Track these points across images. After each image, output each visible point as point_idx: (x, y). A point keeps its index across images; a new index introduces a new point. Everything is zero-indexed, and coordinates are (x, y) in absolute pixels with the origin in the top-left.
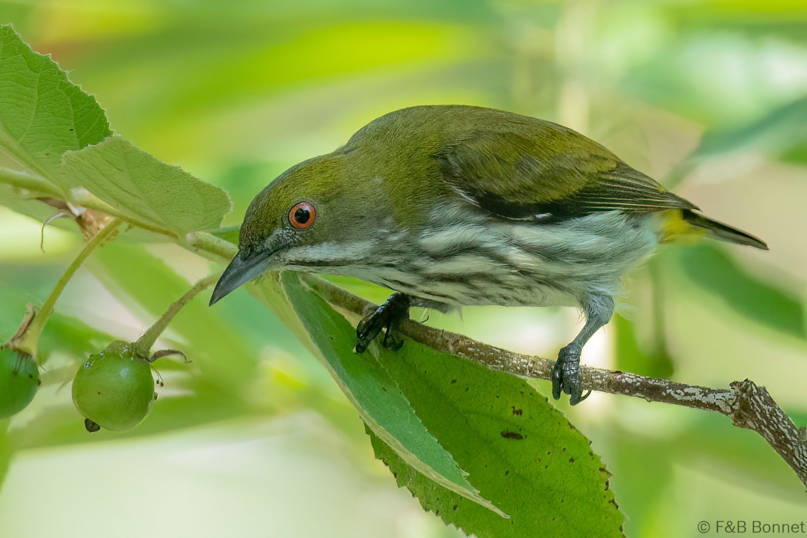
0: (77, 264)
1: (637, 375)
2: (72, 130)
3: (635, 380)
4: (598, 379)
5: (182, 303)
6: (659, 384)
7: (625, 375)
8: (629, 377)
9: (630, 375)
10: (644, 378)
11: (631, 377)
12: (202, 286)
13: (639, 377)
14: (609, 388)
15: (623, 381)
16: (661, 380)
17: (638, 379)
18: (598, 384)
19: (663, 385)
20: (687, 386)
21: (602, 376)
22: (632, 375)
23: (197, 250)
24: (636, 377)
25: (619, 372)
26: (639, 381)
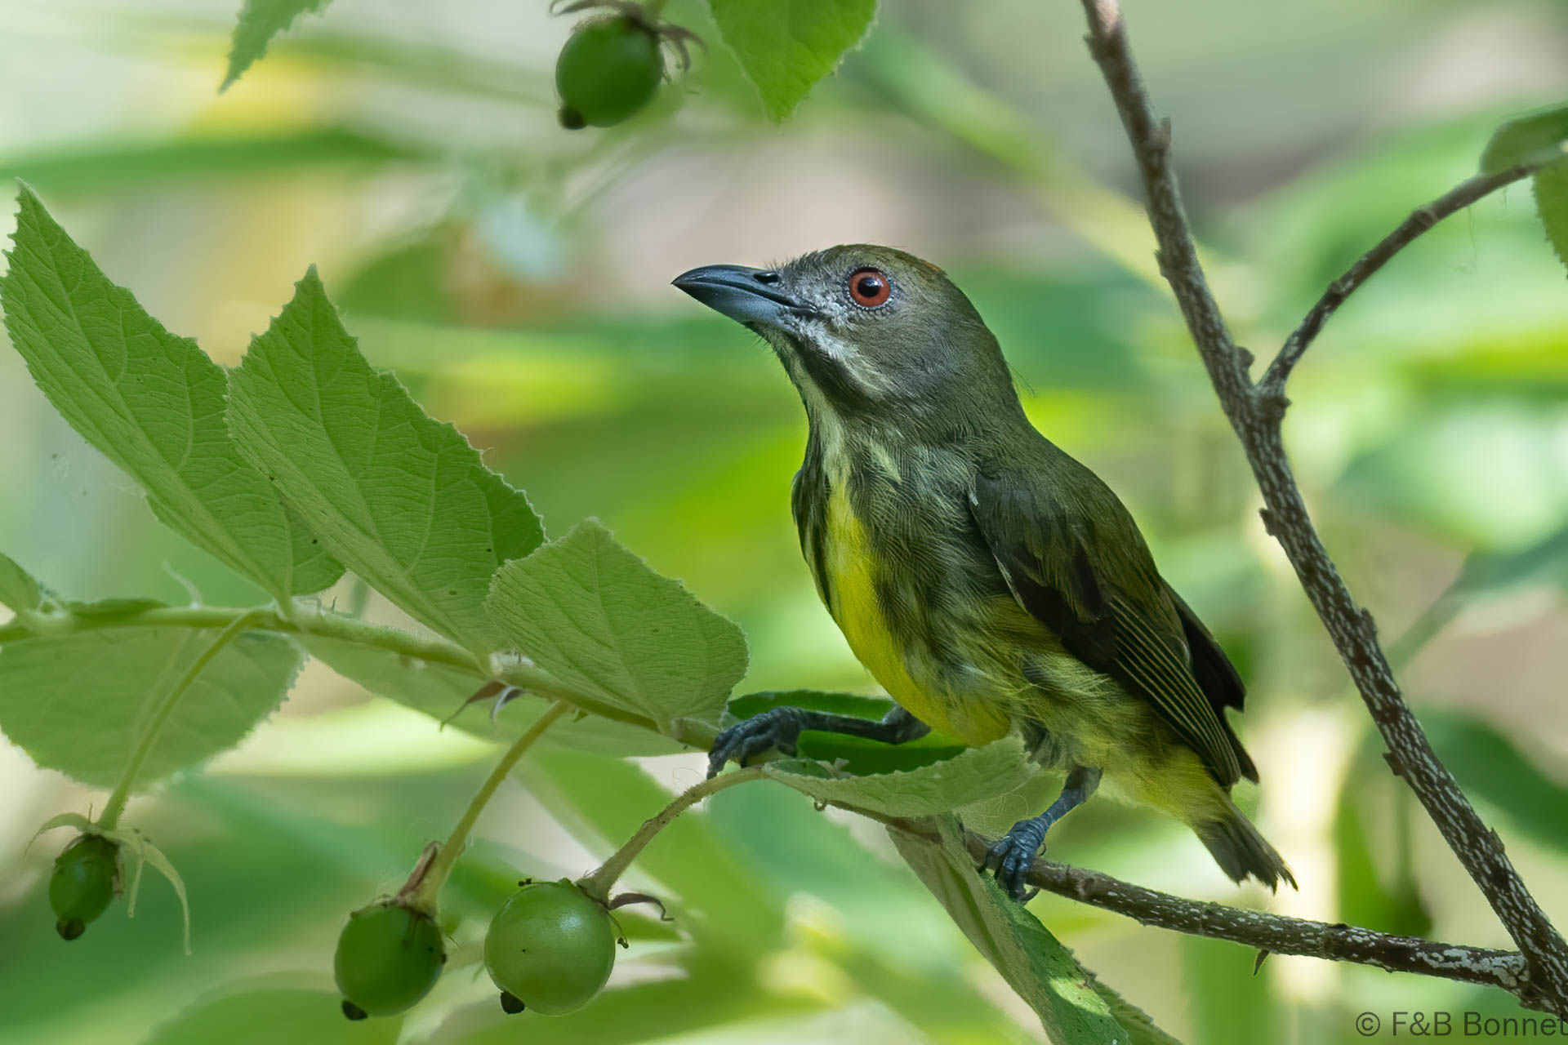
0: (500, 774)
1: (1371, 931)
2: (489, 550)
3: (1367, 938)
4: (1310, 937)
5: (662, 819)
6: (1404, 943)
7: (1352, 931)
8: (1360, 934)
9: (1359, 931)
10: (1380, 934)
11: (1361, 933)
12: (694, 795)
13: (1373, 934)
14: (1326, 951)
15: (1349, 940)
16: (1407, 938)
17: (1372, 936)
18: (1310, 945)
19: (1411, 945)
20: (1449, 947)
21: (1316, 931)
22: (1362, 931)
23: (685, 748)
24: (1369, 934)
25: (1341, 927)
26: (1372, 940)
